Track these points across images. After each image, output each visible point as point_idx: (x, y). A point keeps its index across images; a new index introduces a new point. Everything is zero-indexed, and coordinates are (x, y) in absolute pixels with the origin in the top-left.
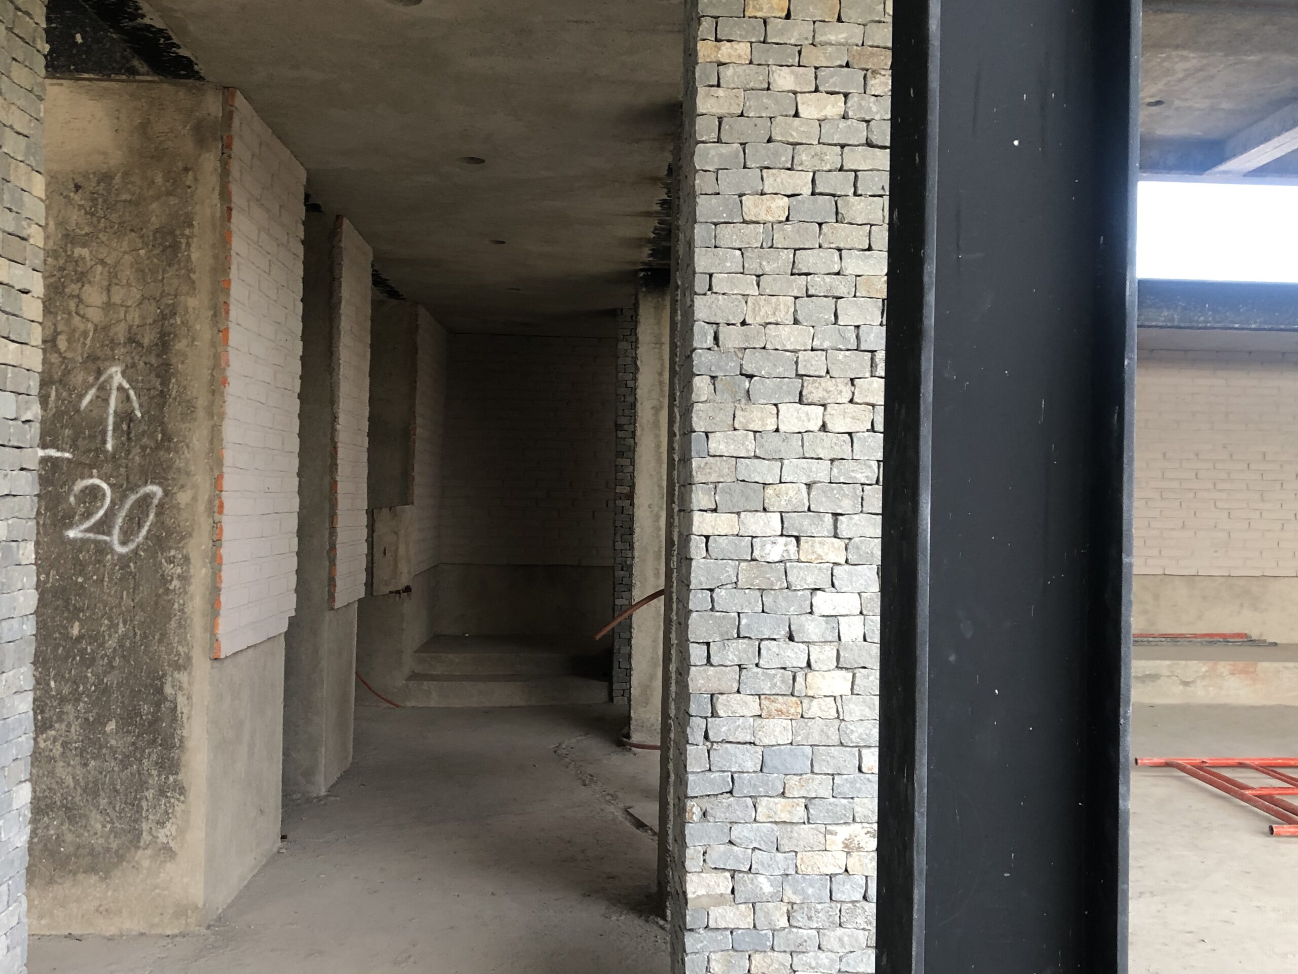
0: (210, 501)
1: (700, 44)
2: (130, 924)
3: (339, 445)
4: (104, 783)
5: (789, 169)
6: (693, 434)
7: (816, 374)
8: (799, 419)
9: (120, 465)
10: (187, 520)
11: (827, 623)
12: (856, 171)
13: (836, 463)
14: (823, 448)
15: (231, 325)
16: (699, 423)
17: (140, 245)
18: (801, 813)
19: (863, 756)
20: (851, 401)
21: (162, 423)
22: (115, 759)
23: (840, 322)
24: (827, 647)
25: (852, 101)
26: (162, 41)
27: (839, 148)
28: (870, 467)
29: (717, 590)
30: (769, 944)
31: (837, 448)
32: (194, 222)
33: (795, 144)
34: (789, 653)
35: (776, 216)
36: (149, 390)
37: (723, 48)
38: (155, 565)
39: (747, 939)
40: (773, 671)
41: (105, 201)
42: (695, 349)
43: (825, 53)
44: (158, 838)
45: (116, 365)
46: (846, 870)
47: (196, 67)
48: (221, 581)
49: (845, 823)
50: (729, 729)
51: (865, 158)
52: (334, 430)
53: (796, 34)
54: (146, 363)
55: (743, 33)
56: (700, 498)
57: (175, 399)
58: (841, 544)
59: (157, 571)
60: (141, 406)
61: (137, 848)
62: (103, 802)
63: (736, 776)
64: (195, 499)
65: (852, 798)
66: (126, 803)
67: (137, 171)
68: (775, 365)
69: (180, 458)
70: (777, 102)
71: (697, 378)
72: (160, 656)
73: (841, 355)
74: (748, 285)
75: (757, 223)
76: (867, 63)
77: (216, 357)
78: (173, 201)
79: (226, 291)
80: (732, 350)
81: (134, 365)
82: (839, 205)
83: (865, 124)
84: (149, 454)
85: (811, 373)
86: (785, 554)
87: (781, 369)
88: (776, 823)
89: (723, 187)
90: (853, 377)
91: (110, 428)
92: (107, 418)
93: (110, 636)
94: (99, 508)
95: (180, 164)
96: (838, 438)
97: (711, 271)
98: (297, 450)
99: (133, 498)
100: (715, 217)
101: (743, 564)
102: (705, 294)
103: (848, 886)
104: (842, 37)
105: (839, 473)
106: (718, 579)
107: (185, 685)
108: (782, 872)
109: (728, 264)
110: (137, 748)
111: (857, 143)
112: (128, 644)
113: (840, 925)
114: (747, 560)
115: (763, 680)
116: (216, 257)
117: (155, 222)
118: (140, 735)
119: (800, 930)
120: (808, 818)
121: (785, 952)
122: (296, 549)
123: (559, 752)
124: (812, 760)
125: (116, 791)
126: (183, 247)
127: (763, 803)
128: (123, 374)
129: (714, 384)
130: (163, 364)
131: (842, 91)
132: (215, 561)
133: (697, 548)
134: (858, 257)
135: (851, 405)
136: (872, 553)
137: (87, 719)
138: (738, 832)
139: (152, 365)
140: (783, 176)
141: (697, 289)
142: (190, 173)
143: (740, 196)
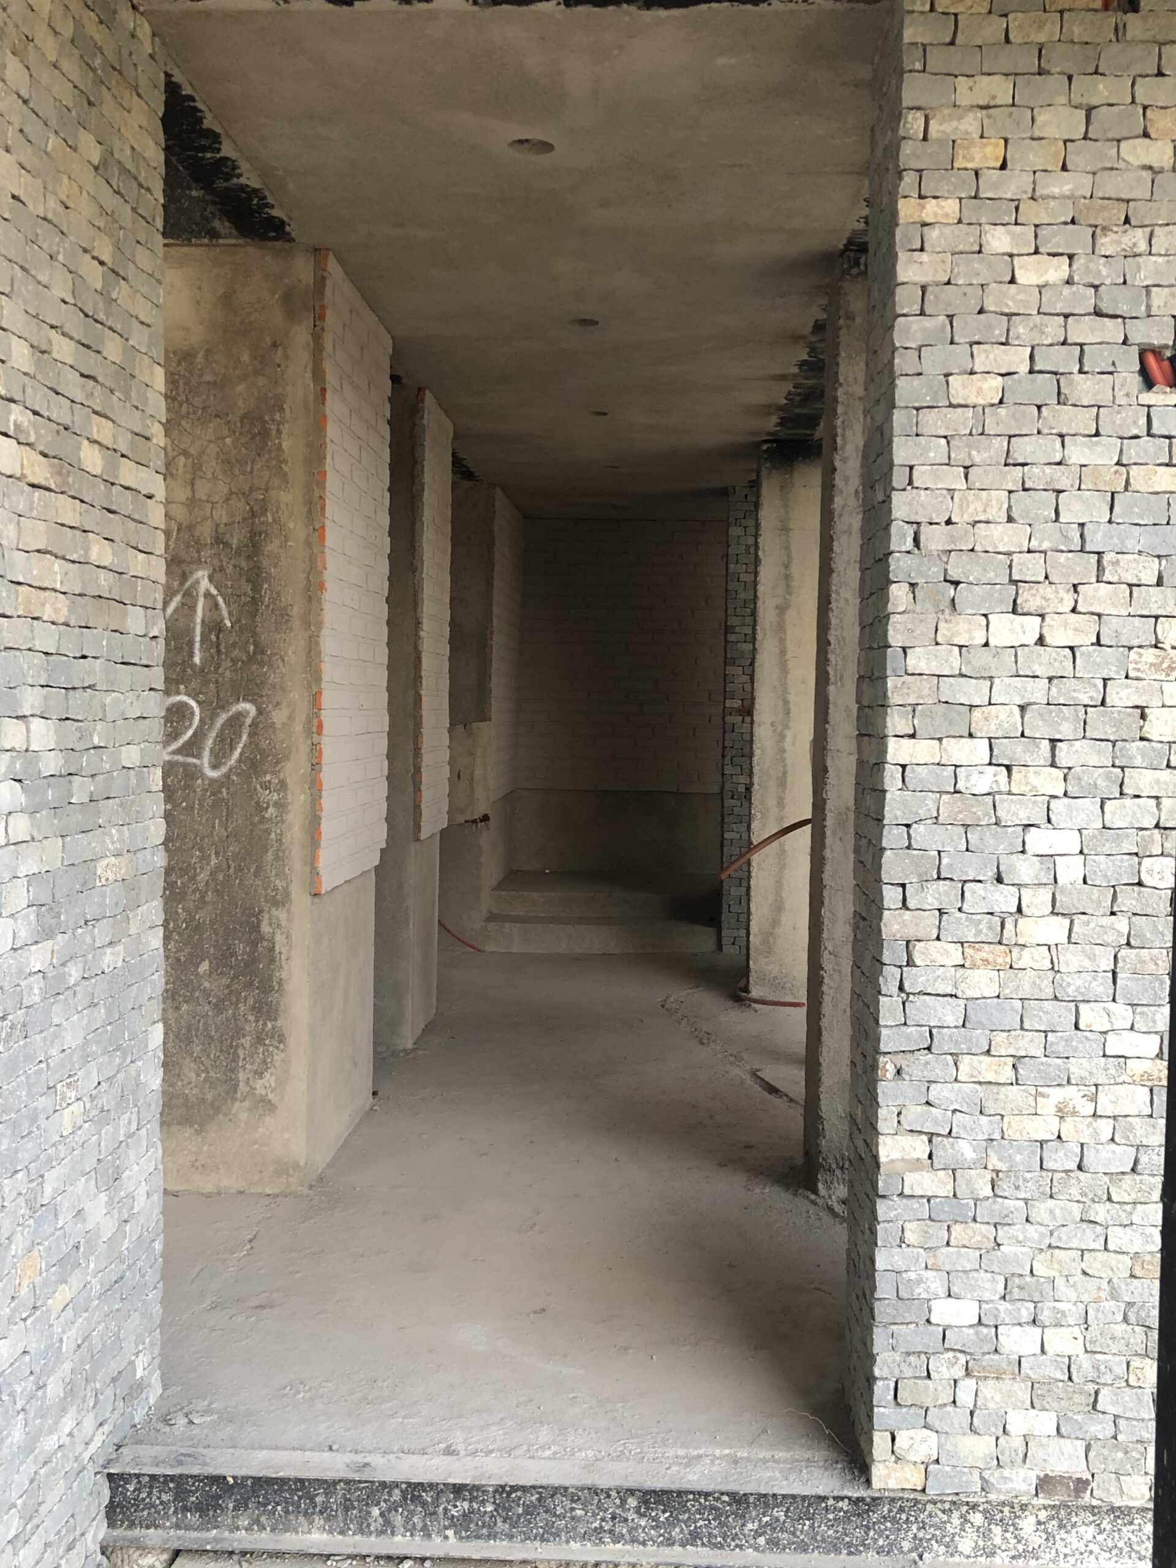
0: (309, 721)
1: (901, 203)
2: (230, 1182)
3: (423, 655)
4: (197, 1029)
5: (1002, 344)
6: (890, 650)
7: (1033, 579)
8: (1012, 630)
9: (209, 681)
10: (283, 741)
11: (1041, 863)
12: (1081, 345)
13: (1055, 681)
14: (1040, 664)
15: (327, 523)
16: (896, 638)
17: (227, 433)
18: (1008, 1074)
19: (1081, 1012)
20: (1074, 610)
21: (254, 634)
22: (209, 1003)
23: (1062, 519)
24: (1041, 890)
25: (1078, 263)
26: (255, 202)
27: (1062, 318)
28: (1095, 686)
29: (914, 826)
30: (971, 1214)
31: (1057, 664)
32: (285, 406)
33: (1010, 315)
34: (997, 896)
35: (988, 397)
36: (239, 596)
37: (928, 206)
38: (248, 791)
39: (946, 1209)
40: (979, 917)
41: (186, 384)
42: (891, 553)
43: (1046, 209)
44: (255, 1089)
45: (204, 569)
46: (1059, 1137)
47: (288, 229)
48: (321, 810)
49: (1058, 1085)
50: (928, 980)
51: (1093, 330)
52: (417, 638)
53: (1013, 187)
54: (235, 566)
55: (952, 188)
56: (896, 722)
57: (268, 606)
58: (1060, 774)
59: (251, 797)
60: (230, 613)
61: (234, 1099)
62: (197, 1049)
63: (934, 1031)
64: (291, 717)
65: (1067, 1058)
66: (221, 1051)
67: (221, 347)
68: (985, 570)
69: (275, 673)
70: (989, 266)
71: (894, 585)
72: (256, 891)
73: (1062, 558)
74: (954, 478)
75: (966, 406)
76: (1096, 218)
77: (312, 559)
78: (261, 381)
79: (321, 484)
80: (935, 553)
81: (222, 569)
82: (1062, 385)
83: (1093, 290)
84: (241, 668)
85: (1028, 579)
86: (994, 786)
87: (992, 574)
88: (980, 1083)
89: (927, 366)
90: (1076, 582)
91: (198, 639)
92: (194, 628)
93: (202, 868)
94: (187, 728)
95: (268, 339)
96: (1058, 654)
97: (912, 463)
98: (386, 663)
99: (223, 717)
100: (917, 401)
101: (945, 797)
102: (904, 490)
103: (1061, 1154)
104: (1067, 189)
105: (1059, 692)
106: (916, 813)
107: (283, 923)
108: (986, 1137)
109: (932, 455)
110: (231, 991)
111: (1083, 312)
112: (221, 877)
113: (1051, 1197)
114: (948, 792)
115: (967, 926)
116: (309, 445)
117: (242, 406)
118: (236, 977)
119: (1006, 1201)
120: (1017, 1079)
121: (988, 1223)
122: (386, 773)
123: (667, 1006)
124: (1022, 1016)
125: (211, 1038)
126: (274, 433)
127: (965, 1062)
128: (211, 579)
129: (913, 592)
130: (253, 568)
131: (1066, 252)
132: (315, 787)
133: (891, 779)
134: (1084, 443)
135: (1073, 615)
136: (1095, 784)
137: (178, 960)
138: (935, 1092)
139: (241, 569)
140: (996, 352)
141: (895, 484)
142: (280, 350)
143: (947, 375)
